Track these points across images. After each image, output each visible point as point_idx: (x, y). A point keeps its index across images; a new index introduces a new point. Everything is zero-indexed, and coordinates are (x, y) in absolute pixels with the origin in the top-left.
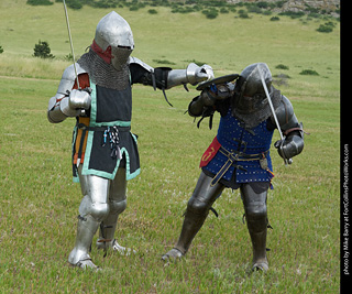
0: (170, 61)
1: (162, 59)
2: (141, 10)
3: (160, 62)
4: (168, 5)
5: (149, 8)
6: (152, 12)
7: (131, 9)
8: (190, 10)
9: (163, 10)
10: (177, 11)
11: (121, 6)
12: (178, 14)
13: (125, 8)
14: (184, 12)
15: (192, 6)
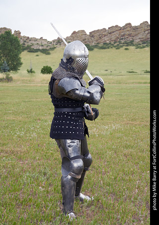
0: (135, 71)
1: (131, 71)
2: (121, 49)
3: (130, 72)
4: (134, 45)
5: (125, 47)
6: (126, 49)
7: (117, 49)
8: (144, 47)
9: (132, 48)
10: (138, 48)
11: (112, 48)
12: (139, 49)
13: (114, 48)
14: (141, 48)
15: (145, 45)
